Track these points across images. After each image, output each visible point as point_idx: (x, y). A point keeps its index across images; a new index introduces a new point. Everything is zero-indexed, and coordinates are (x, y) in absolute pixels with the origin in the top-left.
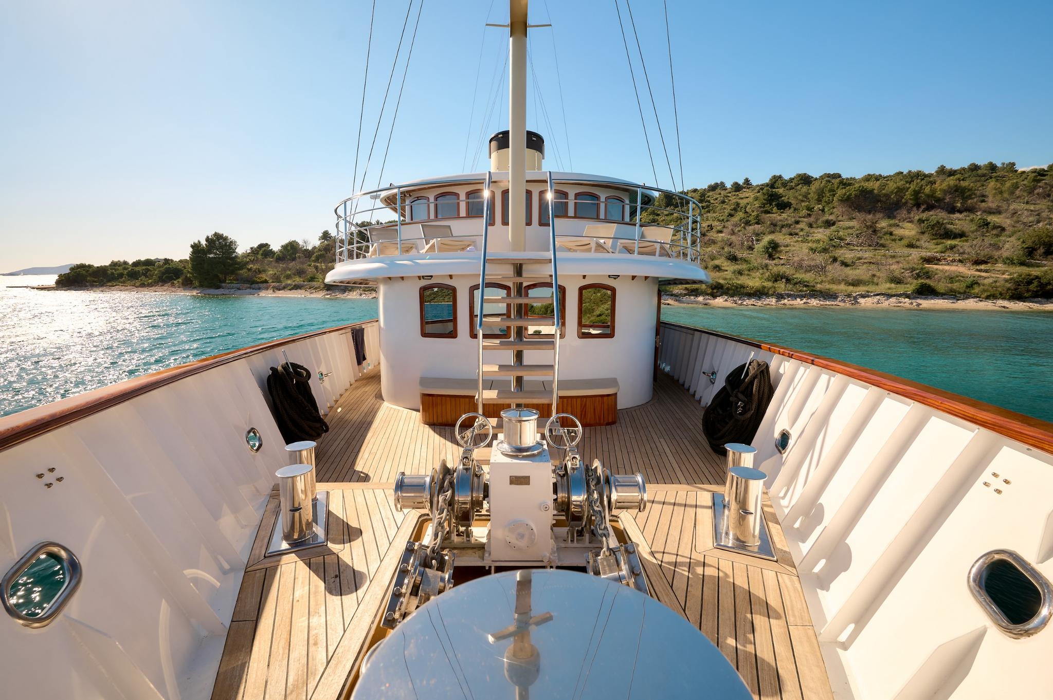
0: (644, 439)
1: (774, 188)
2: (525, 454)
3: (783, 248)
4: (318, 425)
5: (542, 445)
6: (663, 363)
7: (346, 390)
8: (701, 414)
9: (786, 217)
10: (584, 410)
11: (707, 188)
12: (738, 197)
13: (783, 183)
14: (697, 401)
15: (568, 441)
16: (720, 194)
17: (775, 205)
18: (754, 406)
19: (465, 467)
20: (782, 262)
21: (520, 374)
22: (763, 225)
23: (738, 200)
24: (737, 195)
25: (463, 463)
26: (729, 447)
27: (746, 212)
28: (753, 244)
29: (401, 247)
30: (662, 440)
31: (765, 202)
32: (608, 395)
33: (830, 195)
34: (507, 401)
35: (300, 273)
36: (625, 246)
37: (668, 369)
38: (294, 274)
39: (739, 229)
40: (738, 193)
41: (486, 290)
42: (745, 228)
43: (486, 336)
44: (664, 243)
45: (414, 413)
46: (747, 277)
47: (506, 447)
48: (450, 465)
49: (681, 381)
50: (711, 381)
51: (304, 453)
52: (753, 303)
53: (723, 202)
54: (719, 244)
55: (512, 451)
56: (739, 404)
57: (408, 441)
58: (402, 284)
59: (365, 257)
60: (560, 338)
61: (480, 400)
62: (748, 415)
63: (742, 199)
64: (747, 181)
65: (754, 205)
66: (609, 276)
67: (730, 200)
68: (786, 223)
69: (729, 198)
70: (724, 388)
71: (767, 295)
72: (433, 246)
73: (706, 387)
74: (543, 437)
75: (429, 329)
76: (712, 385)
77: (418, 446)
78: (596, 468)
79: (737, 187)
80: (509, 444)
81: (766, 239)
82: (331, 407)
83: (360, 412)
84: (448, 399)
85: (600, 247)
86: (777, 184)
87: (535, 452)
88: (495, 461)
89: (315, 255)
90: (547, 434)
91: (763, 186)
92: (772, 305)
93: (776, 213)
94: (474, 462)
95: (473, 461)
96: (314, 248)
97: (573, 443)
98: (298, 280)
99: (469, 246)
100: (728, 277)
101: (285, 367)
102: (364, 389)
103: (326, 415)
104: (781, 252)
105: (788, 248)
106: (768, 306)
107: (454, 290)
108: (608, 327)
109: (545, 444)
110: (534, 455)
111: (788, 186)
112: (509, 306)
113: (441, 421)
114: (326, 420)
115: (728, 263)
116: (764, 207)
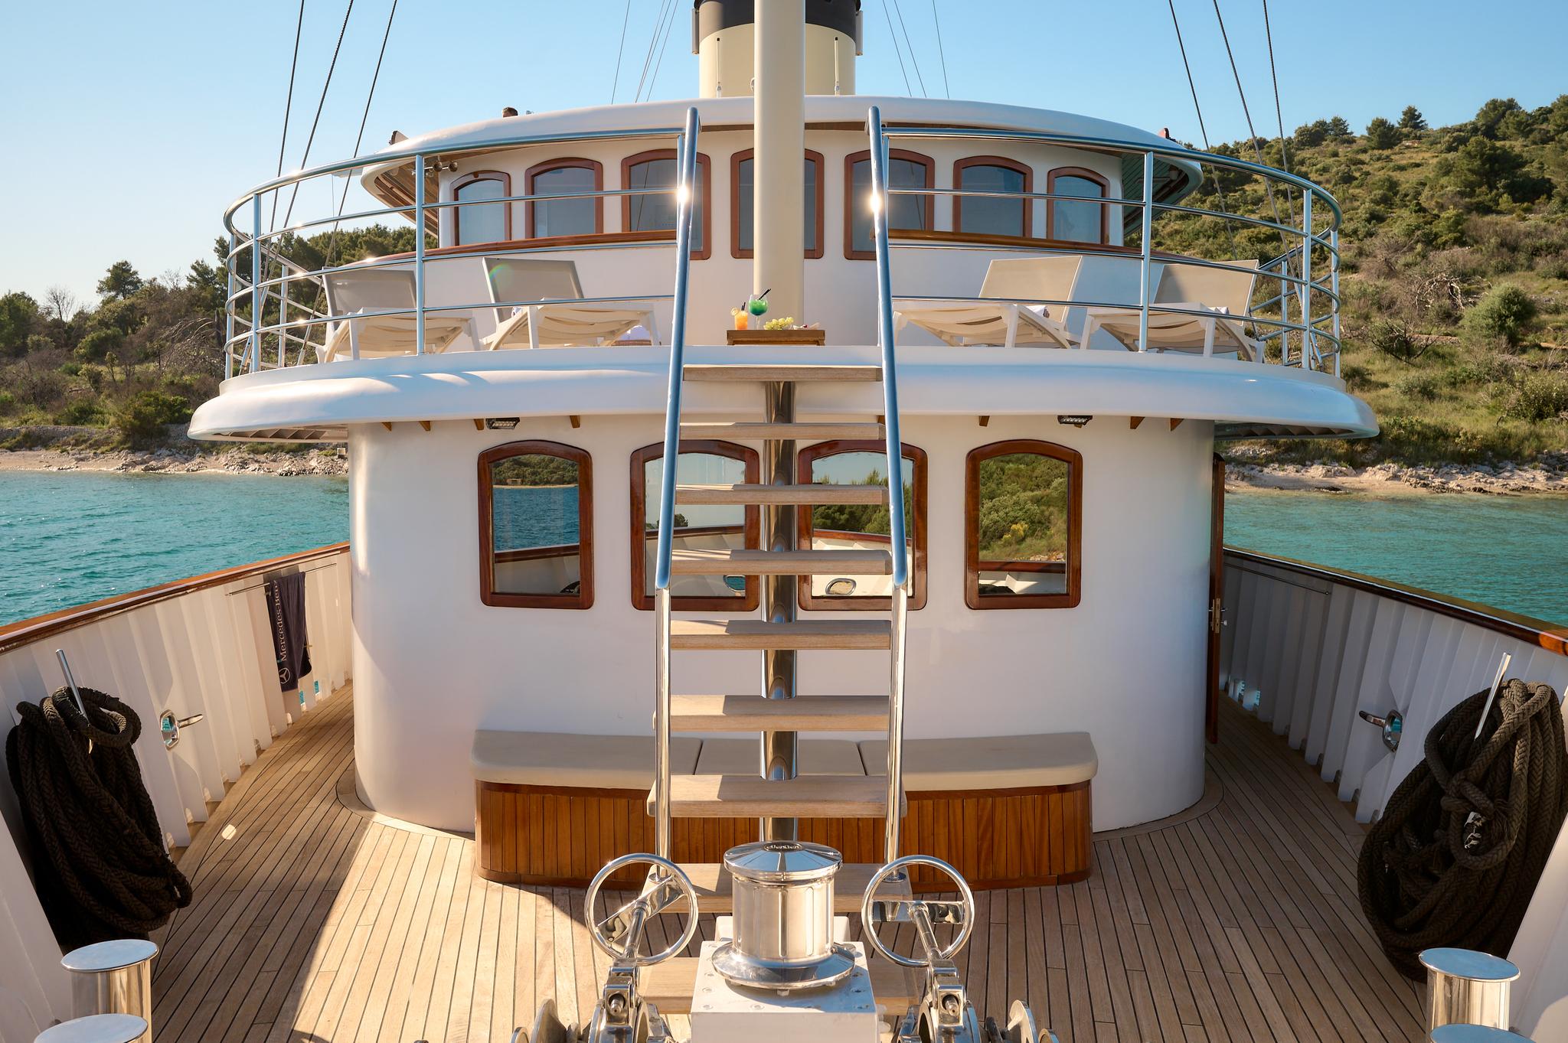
0: (1177, 927)
1: (1496, 138)
2: (799, 985)
3: (1544, 317)
4: (158, 884)
5: (852, 958)
6: (1236, 683)
7: (246, 768)
8: (1353, 846)
9: (1543, 224)
10: (989, 835)
11: (1293, 135)
12: (1391, 164)
13: (1520, 123)
14: (1345, 804)
15: (931, 944)
16: (1335, 154)
17: (1504, 187)
18: (1516, 826)
19: (615, 1026)
20: (1551, 358)
21: (786, 724)
22: (1475, 247)
23: (1391, 173)
24: (1388, 157)
25: (608, 1013)
26: (1435, 961)
27: (1421, 210)
28: (1456, 306)
29: (424, 331)
30: (1234, 934)
31: (1472, 178)
32: (1062, 789)
34: (746, 811)
35: (44, 395)
36: (1109, 325)
37: (1252, 699)
38: (23, 400)
39: (1409, 258)
41: (682, 460)
42: (1424, 257)
43: (680, 603)
44: (1227, 316)
45: (458, 841)
46: (1450, 406)
47: (738, 961)
48: (567, 1018)
49: (1294, 740)
50: (1387, 743)
51: (120, 978)
52: (1478, 485)
53: (1348, 179)
54: (1354, 305)
55: (760, 978)
56: (1469, 820)
57: (436, 932)
58: (422, 442)
59: (311, 358)
60: (910, 608)
61: (664, 803)
62: (1500, 854)
63: (1402, 168)
64: (1412, 117)
65: (1442, 187)
66: (1060, 418)
67: (1368, 174)
68: (1544, 240)
69: (1365, 168)
70: (1423, 767)
71: (1519, 460)
72: (521, 325)
73: (1372, 762)
74: (856, 931)
75: (508, 577)
76: (1390, 754)
77: (469, 950)
78: (1017, 1028)
79: (1385, 136)
80: (750, 952)
81: (1495, 292)
82: (197, 825)
83: (287, 839)
84: (564, 799)
85: (1034, 332)
86: (1502, 123)
87: (831, 979)
88: (707, 1006)
89: (88, 338)
90: (868, 918)
91: (1460, 130)
92: (1538, 491)
93: (1511, 212)
94: (644, 1009)
95: (638, 1007)
96: (81, 316)
97: (950, 948)
98: (37, 419)
99: (629, 324)
100: (1394, 404)
101: (65, 702)
102: (299, 766)
103: (181, 849)
104: (1540, 328)
105: (1561, 317)
106: (1526, 495)
107: (582, 461)
108: (1058, 569)
109: (859, 955)
110: (825, 990)
111: (1536, 133)
112: (752, 512)
113: (541, 871)
114: (181, 867)
115: (1387, 363)
116: (1472, 194)
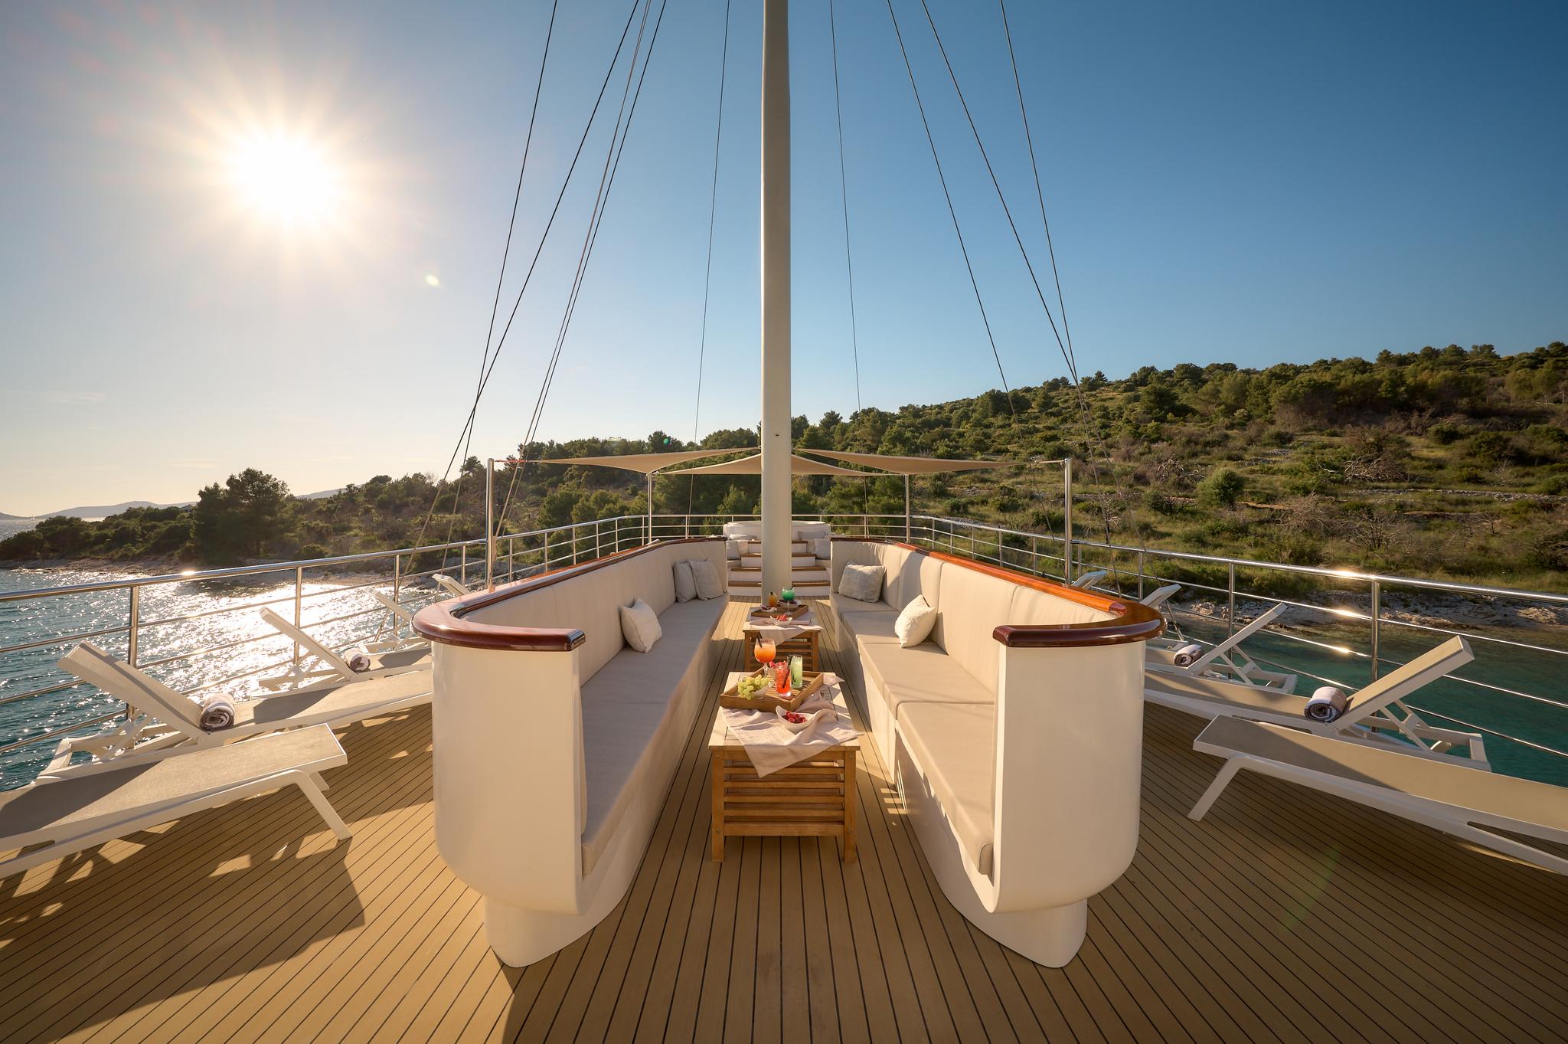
11: (1044, 386)
12: (1100, 399)
13: (1158, 378)
16: (1068, 395)
23: (1101, 403)
24: (1096, 395)
33: (1258, 394)
40: (1094, 393)
63: (1106, 401)
64: (1100, 376)
67: (1089, 404)
69: (1087, 401)
79: (1090, 385)
81: (1219, 471)
93: (1177, 422)
111: (1167, 382)
115: (1159, 517)
116: (1151, 413)
